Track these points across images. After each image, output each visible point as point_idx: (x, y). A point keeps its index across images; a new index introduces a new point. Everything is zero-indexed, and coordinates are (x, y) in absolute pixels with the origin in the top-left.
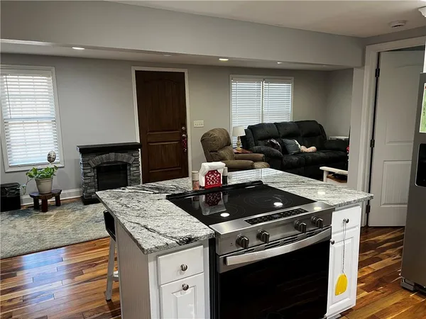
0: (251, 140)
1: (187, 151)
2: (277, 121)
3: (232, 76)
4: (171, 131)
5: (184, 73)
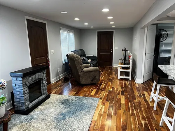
3: (60, 28)
4: (43, 57)
5: (45, 24)
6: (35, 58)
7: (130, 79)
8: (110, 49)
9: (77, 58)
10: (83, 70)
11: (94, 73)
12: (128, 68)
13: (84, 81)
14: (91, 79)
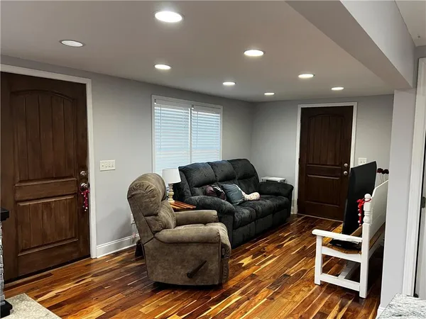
0: (186, 187)
1: (88, 210)
2: (212, 160)
3: (154, 97)
4: (63, 178)
5: (84, 86)
6: (20, 182)
7: (363, 294)
8: (341, 164)
9: (139, 191)
10: (157, 235)
11: (199, 248)
12: (354, 248)
13: (160, 271)
14: (189, 271)
